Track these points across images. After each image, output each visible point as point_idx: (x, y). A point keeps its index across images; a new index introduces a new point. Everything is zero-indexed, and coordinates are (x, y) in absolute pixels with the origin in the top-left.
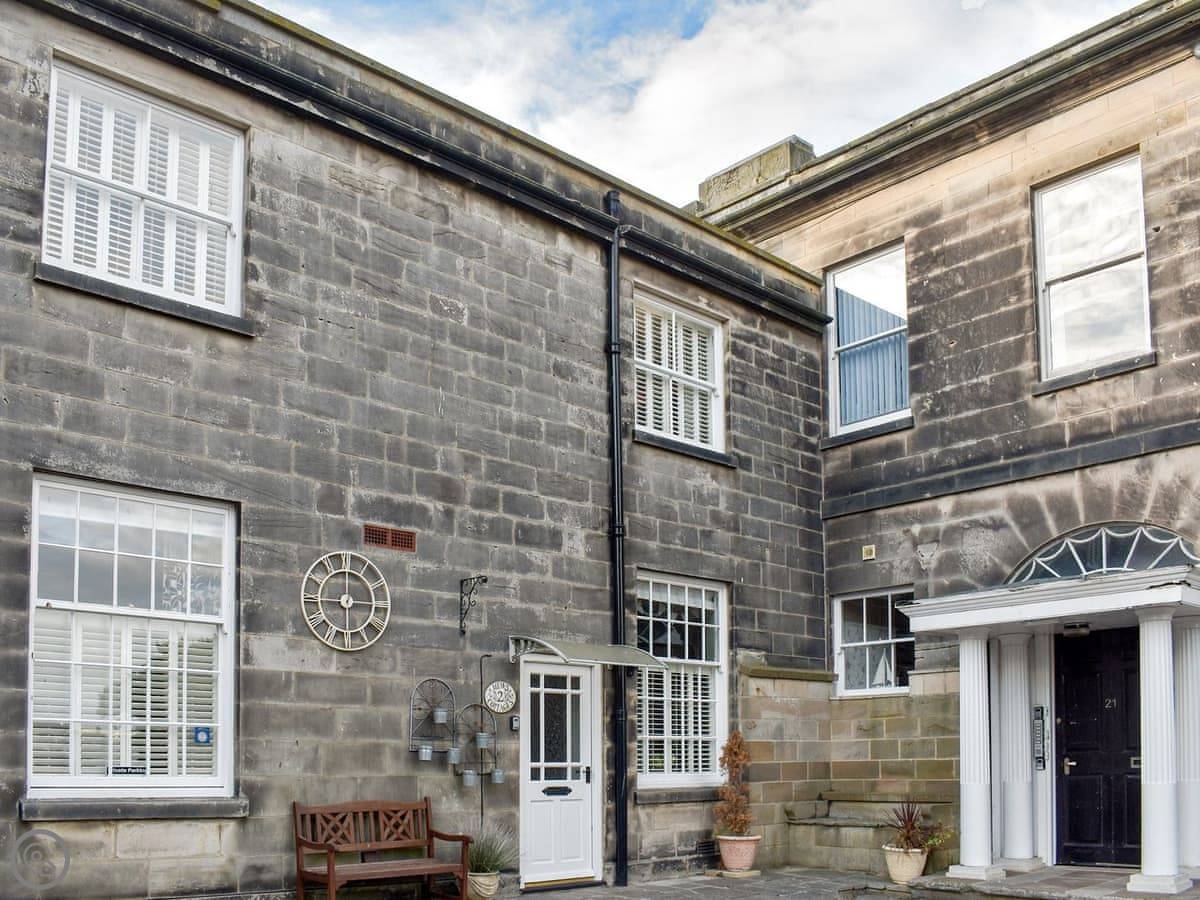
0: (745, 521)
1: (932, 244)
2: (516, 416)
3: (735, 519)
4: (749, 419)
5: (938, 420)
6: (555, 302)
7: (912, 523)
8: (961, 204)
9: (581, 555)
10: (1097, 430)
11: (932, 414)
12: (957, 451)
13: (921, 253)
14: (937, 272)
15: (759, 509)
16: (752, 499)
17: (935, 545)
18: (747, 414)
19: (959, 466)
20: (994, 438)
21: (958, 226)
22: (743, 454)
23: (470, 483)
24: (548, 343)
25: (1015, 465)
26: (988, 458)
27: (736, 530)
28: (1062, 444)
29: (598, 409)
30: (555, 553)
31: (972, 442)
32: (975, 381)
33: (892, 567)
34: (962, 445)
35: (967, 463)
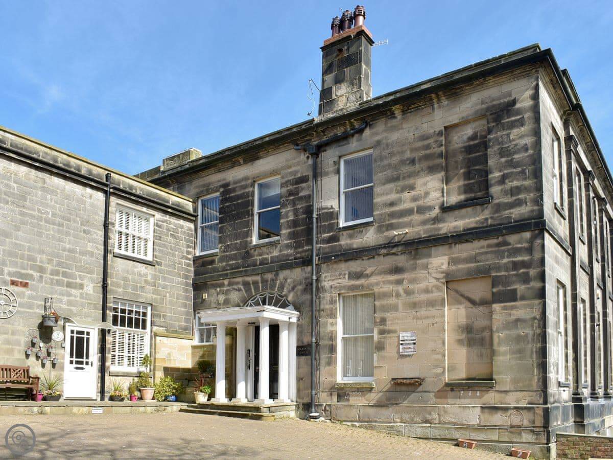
0: (159, 284)
1: (227, 195)
2: (68, 246)
3: (155, 283)
4: (162, 249)
5: (226, 254)
6: (85, 209)
7: (217, 287)
8: (235, 183)
10: (265, 262)
11: (224, 251)
12: (230, 265)
13: (224, 197)
14: (227, 204)
15: (164, 279)
16: (162, 276)
17: (223, 295)
18: (161, 247)
19: (230, 270)
20: (240, 261)
21: (234, 190)
22: (158, 260)
24: (81, 223)
25: (245, 271)
26: (238, 268)
27: (155, 286)
28: (257, 265)
29: (100, 245)
31: (234, 262)
32: (236, 242)
33: (211, 301)
34: (231, 262)
35: (232, 269)
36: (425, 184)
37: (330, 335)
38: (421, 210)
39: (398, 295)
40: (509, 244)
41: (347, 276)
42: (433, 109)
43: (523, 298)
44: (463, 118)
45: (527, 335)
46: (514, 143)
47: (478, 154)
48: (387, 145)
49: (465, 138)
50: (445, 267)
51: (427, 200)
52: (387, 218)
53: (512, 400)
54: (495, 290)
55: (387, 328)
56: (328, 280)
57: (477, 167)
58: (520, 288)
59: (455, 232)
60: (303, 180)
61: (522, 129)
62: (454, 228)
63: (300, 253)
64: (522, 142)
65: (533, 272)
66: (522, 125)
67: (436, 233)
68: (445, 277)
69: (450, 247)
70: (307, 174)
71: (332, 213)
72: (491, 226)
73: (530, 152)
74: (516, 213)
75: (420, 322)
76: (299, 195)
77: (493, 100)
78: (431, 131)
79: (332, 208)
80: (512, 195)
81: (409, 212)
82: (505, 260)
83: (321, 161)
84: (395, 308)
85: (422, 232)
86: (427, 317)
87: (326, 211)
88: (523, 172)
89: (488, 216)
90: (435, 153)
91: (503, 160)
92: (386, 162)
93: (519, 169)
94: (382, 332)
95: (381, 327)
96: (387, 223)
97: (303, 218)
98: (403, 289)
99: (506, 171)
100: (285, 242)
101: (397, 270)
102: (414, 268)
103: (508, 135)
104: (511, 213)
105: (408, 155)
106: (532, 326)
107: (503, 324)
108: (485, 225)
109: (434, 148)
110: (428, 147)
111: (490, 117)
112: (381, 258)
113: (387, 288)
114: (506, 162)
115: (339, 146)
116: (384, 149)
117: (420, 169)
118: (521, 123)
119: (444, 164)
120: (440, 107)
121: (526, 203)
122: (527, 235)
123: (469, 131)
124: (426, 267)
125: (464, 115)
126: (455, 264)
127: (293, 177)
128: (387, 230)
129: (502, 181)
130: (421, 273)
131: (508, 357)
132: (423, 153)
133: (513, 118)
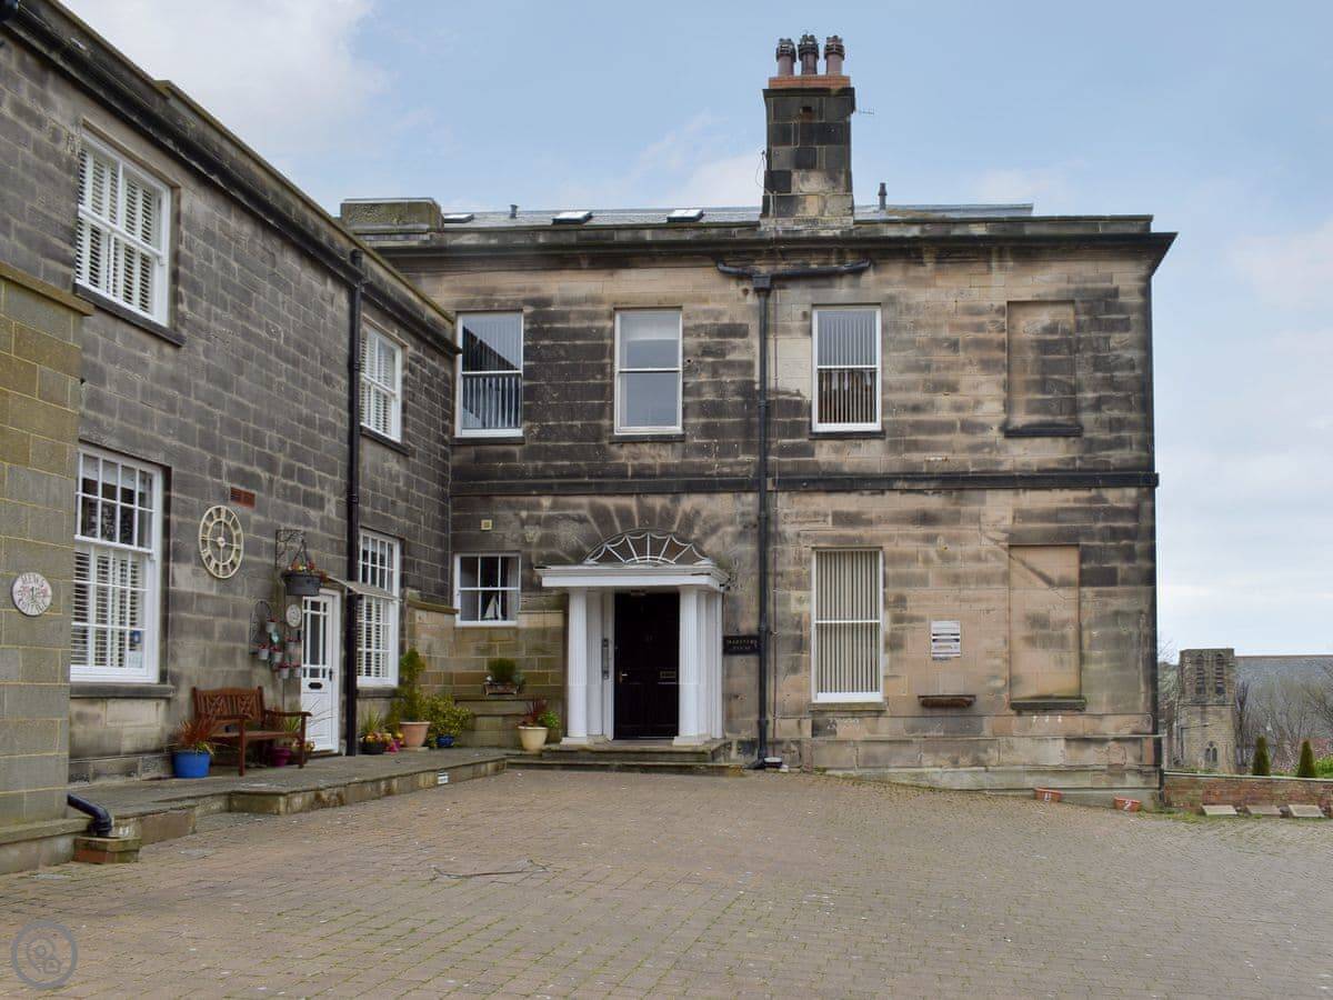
0: (412, 495)
1: (543, 322)
2: (305, 412)
3: (407, 493)
5: (543, 443)
7: (520, 509)
8: (566, 302)
9: (333, 515)
10: (647, 472)
11: (538, 438)
12: (556, 467)
13: (535, 326)
14: (546, 342)
17: (537, 527)
19: (557, 477)
20: (582, 463)
21: (564, 317)
22: (413, 446)
23: (282, 458)
24: (321, 359)
25: (596, 483)
26: (578, 476)
28: (627, 477)
30: (321, 513)
31: (567, 463)
32: (570, 423)
33: (504, 537)
34: (559, 463)
35: (562, 476)
36: (976, 387)
37: (797, 618)
38: (969, 427)
39: (927, 560)
40: (1105, 501)
41: (830, 519)
42: (990, 268)
43: (1125, 582)
44: (1038, 296)
45: (1131, 634)
46: (1115, 353)
47: (1059, 357)
48: (909, 308)
49: (1039, 327)
50: (1008, 522)
51: (979, 413)
52: (908, 430)
53: (1110, 727)
54: (1084, 566)
55: (908, 612)
56: (793, 523)
57: (1056, 377)
58: (1122, 567)
59: (1024, 471)
60: (737, 331)
61: (1127, 335)
62: (1024, 465)
63: (731, 465)
64: (1128, 355)
65: (1139, 546)
66: (1127, 329)
67: (994, 468)
68: (1006, 540)
69: (1017, 494)
70: (744, 322)
71: (798, 404)
72: (1080, 470)
73: (1138, 372)
74: (1117, 457)
75: (965, 607)
76: (728, 358)
77: (1085, 282)
78: (987, 304)
79: (798, 394)
80: (1111, 430)
81: (948, 427)
82: (1100, 525)
83: (776, 305)
84: (922, 581)
85: (970, 464)
86: (979, 600)
87: (785, 397)
88: (1127, 399)
89: (1076, 455)
90: (991, 341)
91: (1099, 375)
92: (905, 336)
93: (1121, 394)
94: (898, 619)
95: (898, 611)
96: (907, 438)
97: (736, 402)
98: (937, 551)
99: (1102, 393)
100: (695, 441)
101: (925, 518)
102: (955, 518)
103: (1107, 339)
104: (1109, 456)
105: (945, 333)
106: (1138, 623)
107: (1096, 617)
108: (1071, 467)
109: (990, 332)
110: (980, 328)
111: (1080, 305)
112: (898, 495)
113: (908, 547)
114: (1104, 379)
115: (813, 287)
116: (901, 312)
117: (967, 361)
118: (1125, 326)
119: (1006, 362)
120: (1001, 268)
121: (1131, 445)
122: (1132, 492)
123: (1044, 317)
124: (976, 519)
125: (1041, 291)
126: (1023, 521)
127: (712, 321)
128: (908, 450)
129: (1097, 405)
130: (969, 530)
131: (1105, 665)
132: (971, 335)
133: (1114, 316)
